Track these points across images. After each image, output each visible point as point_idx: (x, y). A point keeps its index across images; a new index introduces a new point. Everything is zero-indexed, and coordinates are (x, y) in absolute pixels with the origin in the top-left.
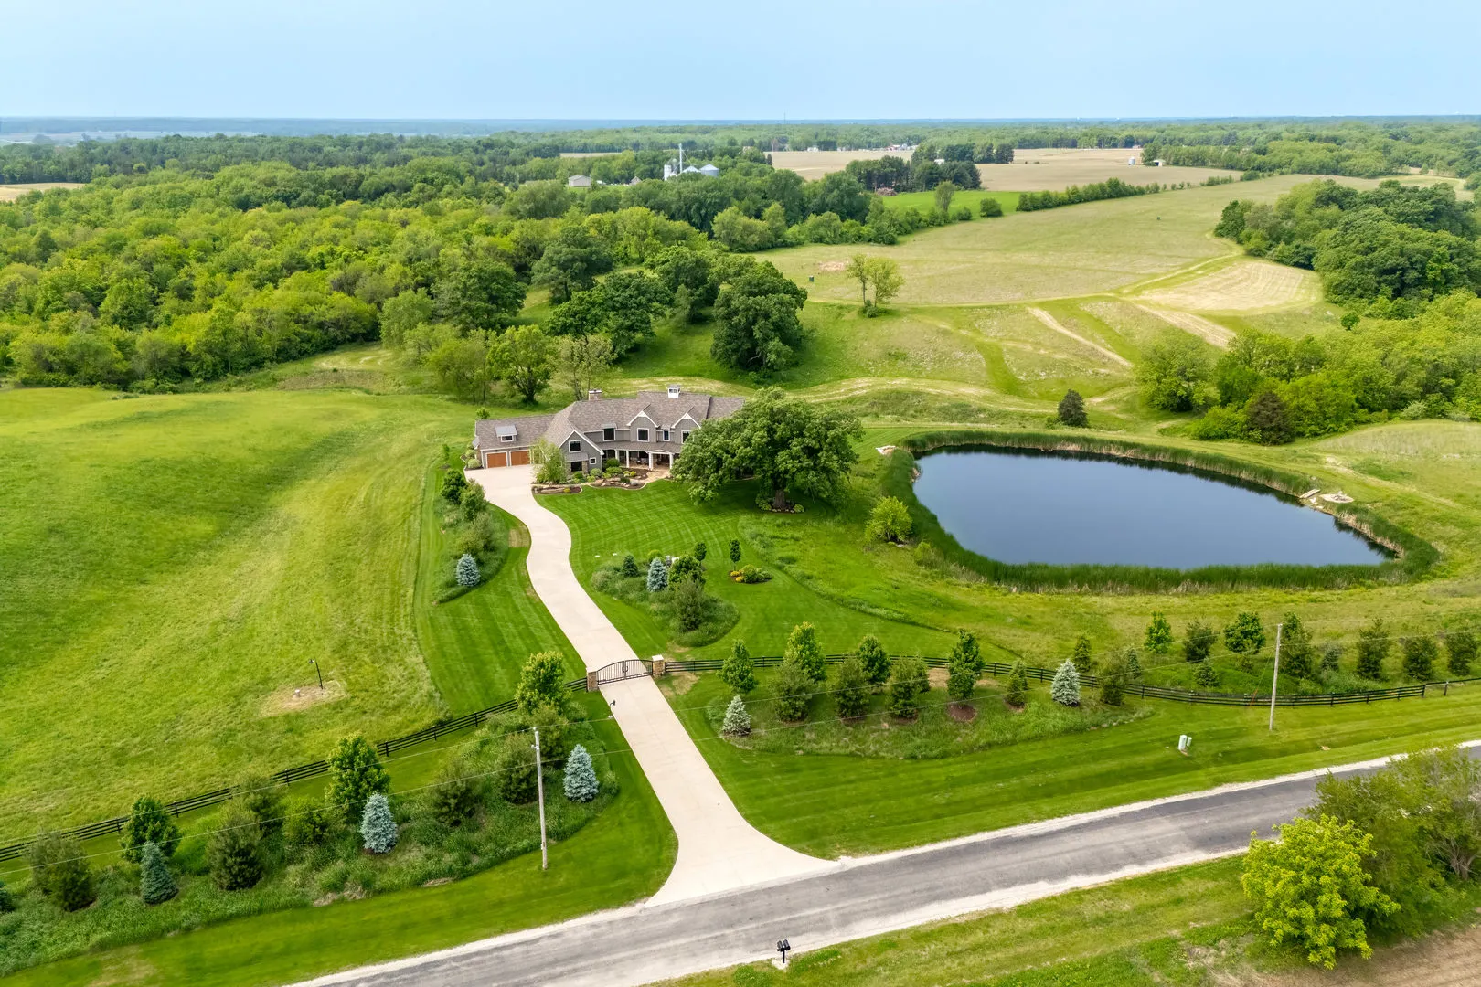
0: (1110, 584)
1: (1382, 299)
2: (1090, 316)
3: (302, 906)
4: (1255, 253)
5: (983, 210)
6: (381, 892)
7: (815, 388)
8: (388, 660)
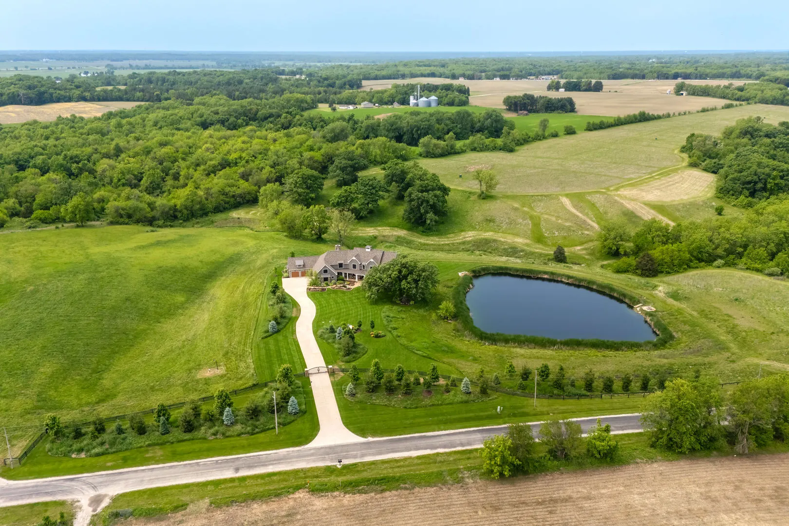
0: (526, 343)
1: (742, 197)
2: (589, 202)
3: (205, 439)
4: (693, 165)
5: (565, 131)
6: (228, 437)
7: (448, 236)
8: (241, 360)
